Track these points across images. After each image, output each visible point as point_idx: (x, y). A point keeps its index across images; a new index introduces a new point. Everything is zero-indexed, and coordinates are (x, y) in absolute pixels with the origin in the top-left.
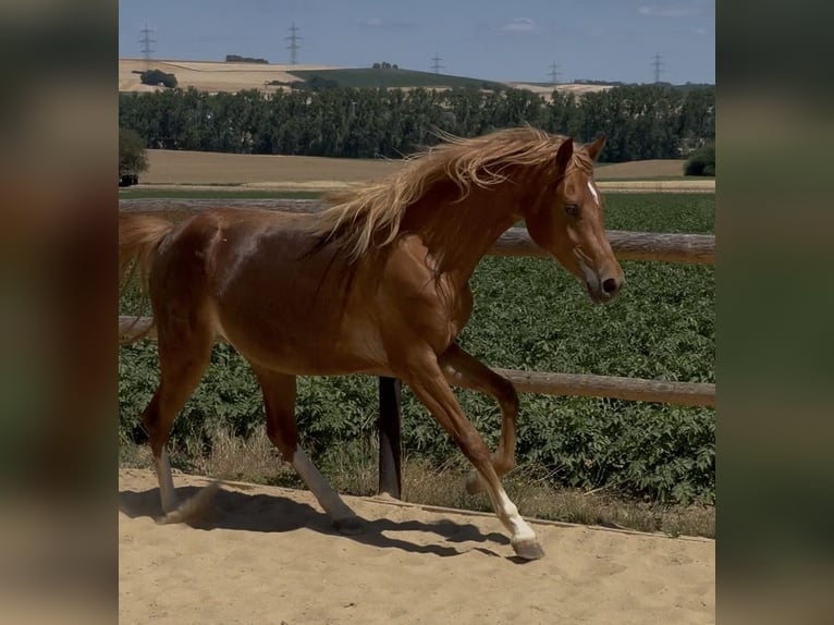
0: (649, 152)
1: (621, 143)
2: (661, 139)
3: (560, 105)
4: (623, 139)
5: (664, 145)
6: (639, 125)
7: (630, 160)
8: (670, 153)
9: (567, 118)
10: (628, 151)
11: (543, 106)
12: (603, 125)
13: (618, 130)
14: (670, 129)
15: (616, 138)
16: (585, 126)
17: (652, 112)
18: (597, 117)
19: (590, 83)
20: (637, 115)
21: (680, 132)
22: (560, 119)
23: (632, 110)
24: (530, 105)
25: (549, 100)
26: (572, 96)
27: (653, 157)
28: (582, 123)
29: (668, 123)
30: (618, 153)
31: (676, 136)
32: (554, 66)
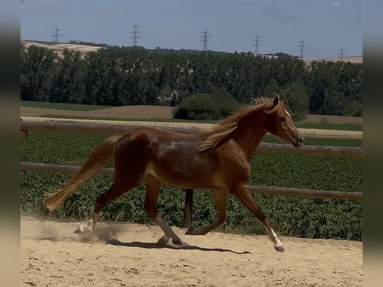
0: (136, 99)
1: (115, 91)
2: (145, 90)
3: (69, 60)
4: (117, 88)
5: (147, 94)
6: (129, 78)
7: (121, 105)
8: (152, 100)
9: (74, 70)
10: (120, 97)
11: (56, 61)
12: (102, 77)
13: (113, 82)
14: (152, 83)
15: (111, 87)
16: (88, 77)
17: (139, 69)
18: (98, 71)
19: (82, 43)
20: (127, 71)
21: (159, 85)
22: (69, 71)
23: (124, 66)
24: (46, 59)
25: (61, 56)
26: (78, 54)
27: (139, 103)
28: (86, 75)
29: (151, 77)
30: (112, 98)
31: (157, 88)
32: (57, 30)
